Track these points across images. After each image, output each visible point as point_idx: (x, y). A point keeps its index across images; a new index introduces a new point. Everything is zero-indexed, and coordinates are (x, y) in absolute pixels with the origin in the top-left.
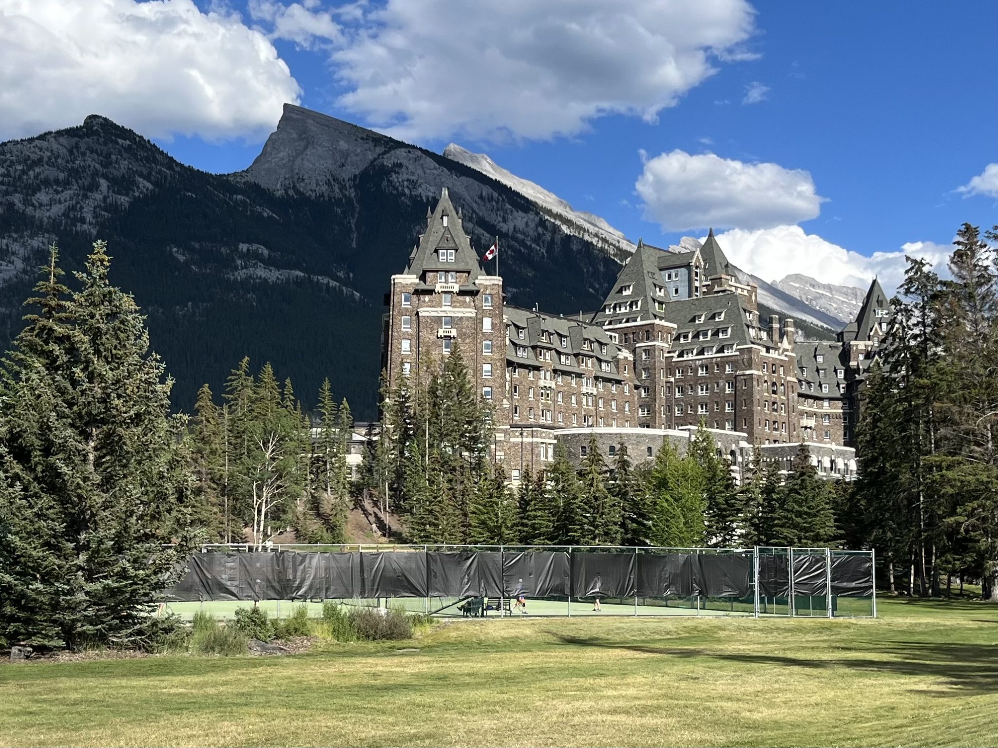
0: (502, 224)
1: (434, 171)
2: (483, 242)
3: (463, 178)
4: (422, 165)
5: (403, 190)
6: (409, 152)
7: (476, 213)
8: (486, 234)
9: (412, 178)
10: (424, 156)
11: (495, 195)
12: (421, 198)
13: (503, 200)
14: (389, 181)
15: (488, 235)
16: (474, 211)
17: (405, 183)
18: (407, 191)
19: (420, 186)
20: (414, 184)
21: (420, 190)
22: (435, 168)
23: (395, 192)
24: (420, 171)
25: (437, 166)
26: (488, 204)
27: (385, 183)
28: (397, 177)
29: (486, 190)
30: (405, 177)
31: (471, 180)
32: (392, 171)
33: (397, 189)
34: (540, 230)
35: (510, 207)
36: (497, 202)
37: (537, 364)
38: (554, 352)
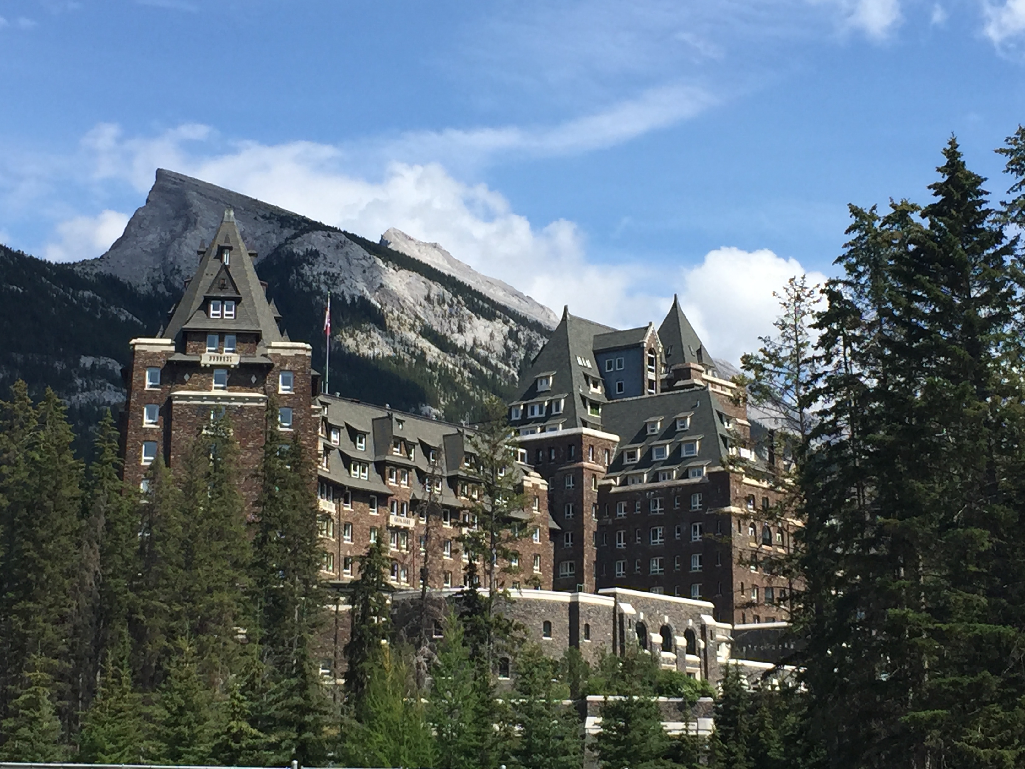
0: (456, 335)
1: (363, 262)
2: (429, 358)
3: (404, 273)
4: (347, 253)
5: (318, 287)
6: (329, 236)
7: (420, 319)
8: (433, 347)
9: (329, 270)
10: (350, 242)
11: (448, 295)
12: (344, 298)
13: (459, 302)
14: (299, 274)
15: (437, 350)
16: (417, 317)
17: (322, 277)
18: (323, 288)
19: (343, 282)
20: (334, 279)
21: (343, 287)
22: (364, 258)
23: (307, 289)
24: (342, 262)
25: (368, 255)
26: (438, 308)
27: (294, 277)
28: (311, 270)
29: (437, 289)
30: (322, 269)
31: (415, 275)
32: (304, 261)
33: (310, 285)
34: (510, 343)
35: (468, 312)
36: (451, 306)
37: (385, 490)
38: (413, 473)
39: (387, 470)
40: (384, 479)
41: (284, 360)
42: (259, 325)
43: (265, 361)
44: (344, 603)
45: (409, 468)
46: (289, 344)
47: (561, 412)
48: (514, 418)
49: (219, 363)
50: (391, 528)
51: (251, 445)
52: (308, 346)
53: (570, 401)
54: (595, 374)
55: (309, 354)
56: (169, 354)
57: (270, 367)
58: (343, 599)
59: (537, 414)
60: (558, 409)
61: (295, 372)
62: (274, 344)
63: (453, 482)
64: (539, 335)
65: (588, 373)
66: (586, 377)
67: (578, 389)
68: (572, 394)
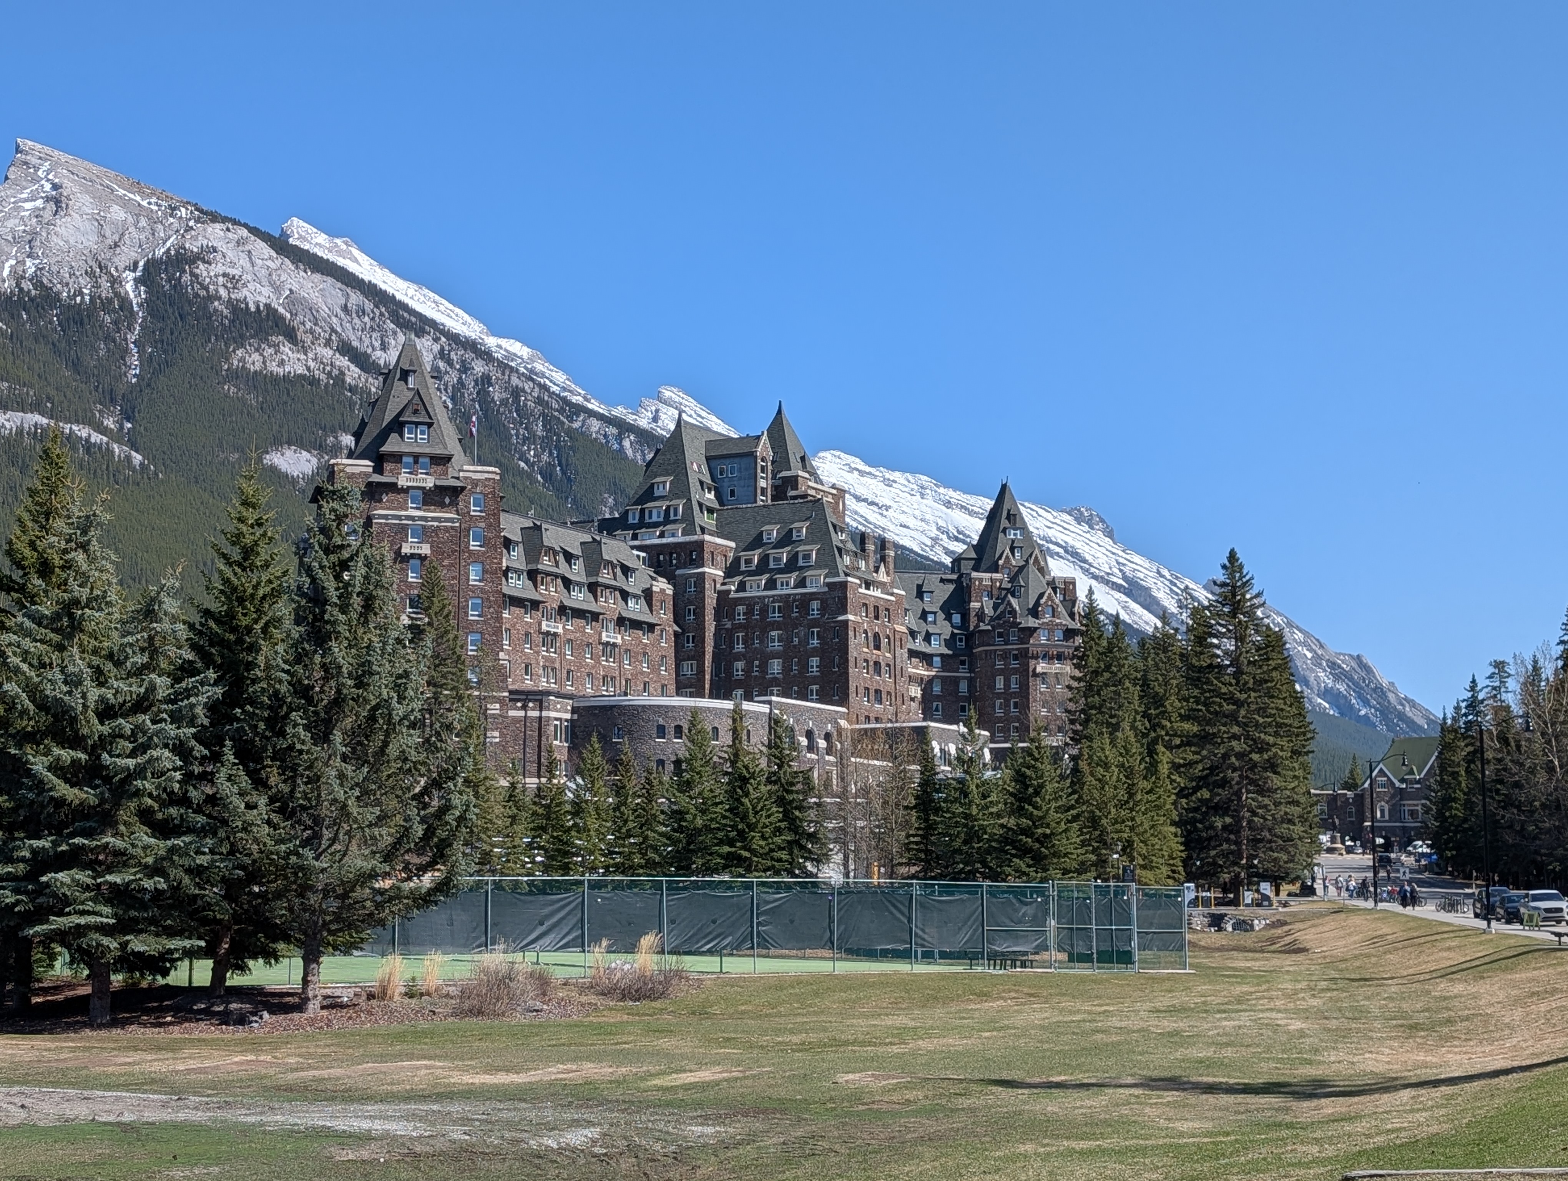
0: (379, 353)
1: (269, 263)
2: (348, 380)
3: (317, 277)
4: (249, 252)
5: (217, 291)
6: (228, 230)
7: (336, 332)
8: (353, 367)
9: (229, 270)
10: (253, 238)
11: (369, 306)
12: (247, 304)
13: (382, 314)
14: (192, 274)
15: (357, 370)
16: (333, 330)
17: (221, 279)
18: (223, 292)
19: (245, 285)
20: (234, 281)
21: (245, 292)
22: (271, 258)
23: (203, 293)
24: (244, 261)
25: (274, 255)
26: (356, 320)
27: (186, 278)
28: (207, 270)
29: (356, 298)
30: (220, 269)
31: (330, 280)
32: (199, 259)
33: (207, 289)
35: (392, 326)
36: (373, 319)
37: (537, 597)
38: (559, 581)
39: (539, 579)
40: (536, 587)
41: (475, 483)
42: (446, 448)
43: (458, 484)
44: (533, 709)
45: (556, 576)
46: (479, 468)
47: (679, 517)
48: (631, 521)
49: (415, 484)
50: (543, 633)
51: (446, 562)
52: (497, 470)
53: (688, 507)
54: (707, 480)
55: (498, 477)
56: (367, 475)
57: (463, 489)
58: (531, 705)
59: (655, 519)
60: (676, 514)
61: (486, 495)
62: (466, 467)
63: (593, 588)
64: (473, 355)
65: (704, 479)
66: (701, 483)
67: (696, 494)
68: (689, 500)
